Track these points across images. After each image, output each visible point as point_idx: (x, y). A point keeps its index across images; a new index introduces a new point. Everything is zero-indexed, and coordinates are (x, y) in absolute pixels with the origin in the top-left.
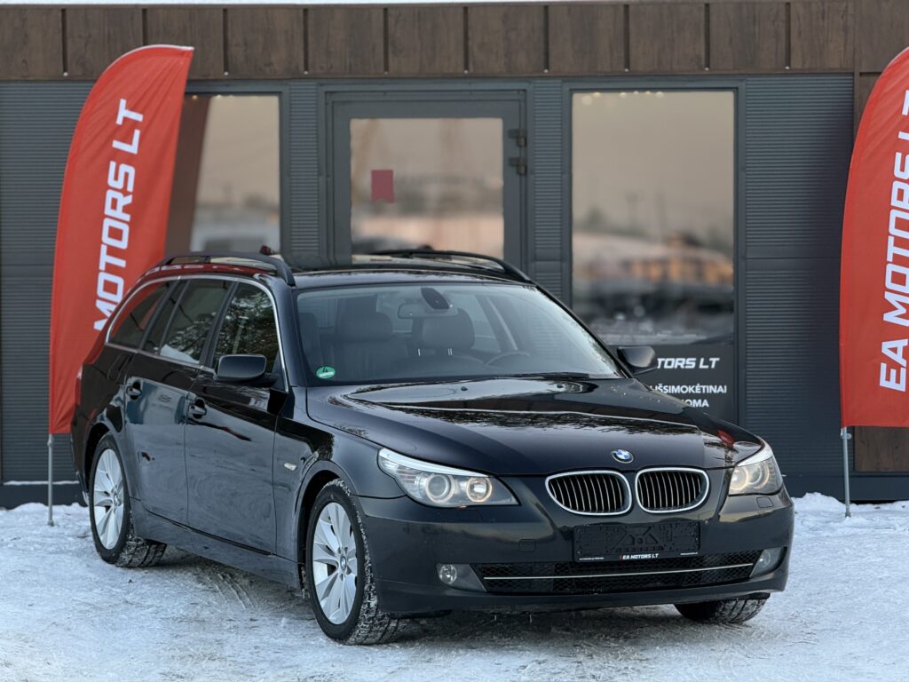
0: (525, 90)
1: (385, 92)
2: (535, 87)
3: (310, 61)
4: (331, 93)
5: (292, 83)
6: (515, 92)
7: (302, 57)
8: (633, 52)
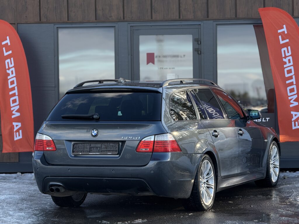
0: (200, 25)
1: (151, 26)
2: (204, 23)
3: (125, 15)
4: (133, 26)
5: (119, 23)
6: (197, 25)
7: (122, 14)
8: (238, 11)
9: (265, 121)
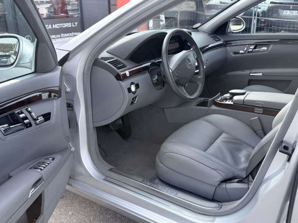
9: (74, 26)
